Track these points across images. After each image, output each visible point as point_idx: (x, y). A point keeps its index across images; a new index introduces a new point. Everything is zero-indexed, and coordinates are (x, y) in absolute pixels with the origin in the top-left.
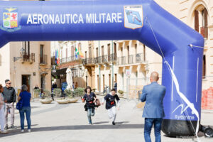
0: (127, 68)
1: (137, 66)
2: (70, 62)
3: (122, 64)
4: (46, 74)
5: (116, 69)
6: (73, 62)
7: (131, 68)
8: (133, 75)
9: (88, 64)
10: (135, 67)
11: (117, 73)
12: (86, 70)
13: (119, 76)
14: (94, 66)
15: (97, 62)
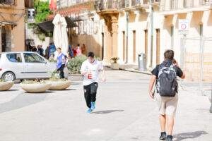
0: (182, 16)
1: (202, 12)
2: (73, 7)
3: (171, 8)
4: (14, 25)
5: (158, 19)
6: (79, 6)
7: (189, 16)
8: (193, 32)
9: (106, 9)
10: (197, 15)
11: (160, 26)
12: (103, 21)
13: (164, 33)
14: (116, 15)
15: (123, 5)
